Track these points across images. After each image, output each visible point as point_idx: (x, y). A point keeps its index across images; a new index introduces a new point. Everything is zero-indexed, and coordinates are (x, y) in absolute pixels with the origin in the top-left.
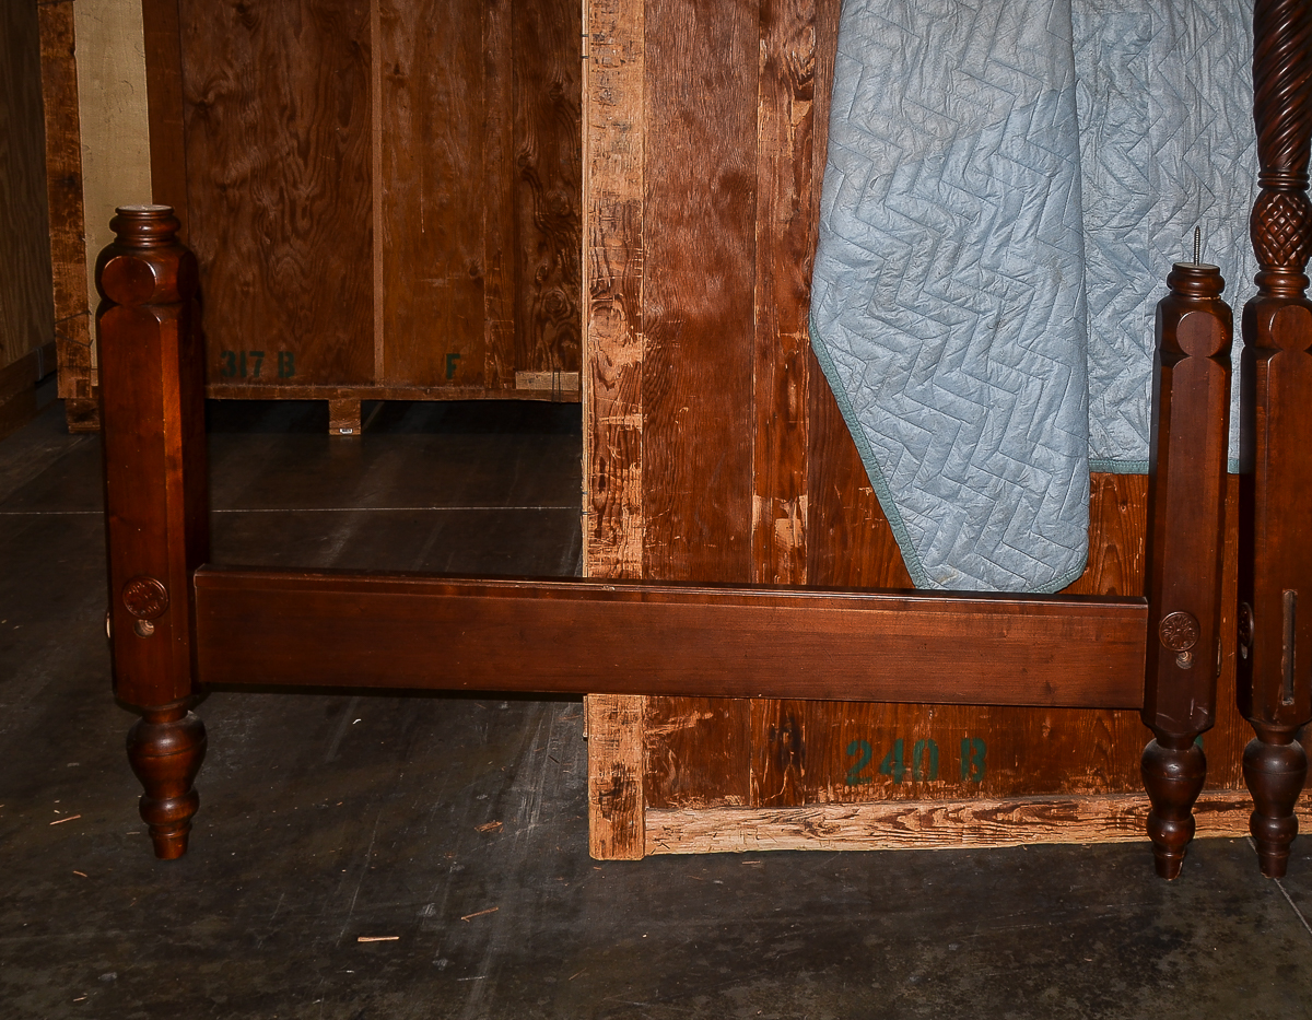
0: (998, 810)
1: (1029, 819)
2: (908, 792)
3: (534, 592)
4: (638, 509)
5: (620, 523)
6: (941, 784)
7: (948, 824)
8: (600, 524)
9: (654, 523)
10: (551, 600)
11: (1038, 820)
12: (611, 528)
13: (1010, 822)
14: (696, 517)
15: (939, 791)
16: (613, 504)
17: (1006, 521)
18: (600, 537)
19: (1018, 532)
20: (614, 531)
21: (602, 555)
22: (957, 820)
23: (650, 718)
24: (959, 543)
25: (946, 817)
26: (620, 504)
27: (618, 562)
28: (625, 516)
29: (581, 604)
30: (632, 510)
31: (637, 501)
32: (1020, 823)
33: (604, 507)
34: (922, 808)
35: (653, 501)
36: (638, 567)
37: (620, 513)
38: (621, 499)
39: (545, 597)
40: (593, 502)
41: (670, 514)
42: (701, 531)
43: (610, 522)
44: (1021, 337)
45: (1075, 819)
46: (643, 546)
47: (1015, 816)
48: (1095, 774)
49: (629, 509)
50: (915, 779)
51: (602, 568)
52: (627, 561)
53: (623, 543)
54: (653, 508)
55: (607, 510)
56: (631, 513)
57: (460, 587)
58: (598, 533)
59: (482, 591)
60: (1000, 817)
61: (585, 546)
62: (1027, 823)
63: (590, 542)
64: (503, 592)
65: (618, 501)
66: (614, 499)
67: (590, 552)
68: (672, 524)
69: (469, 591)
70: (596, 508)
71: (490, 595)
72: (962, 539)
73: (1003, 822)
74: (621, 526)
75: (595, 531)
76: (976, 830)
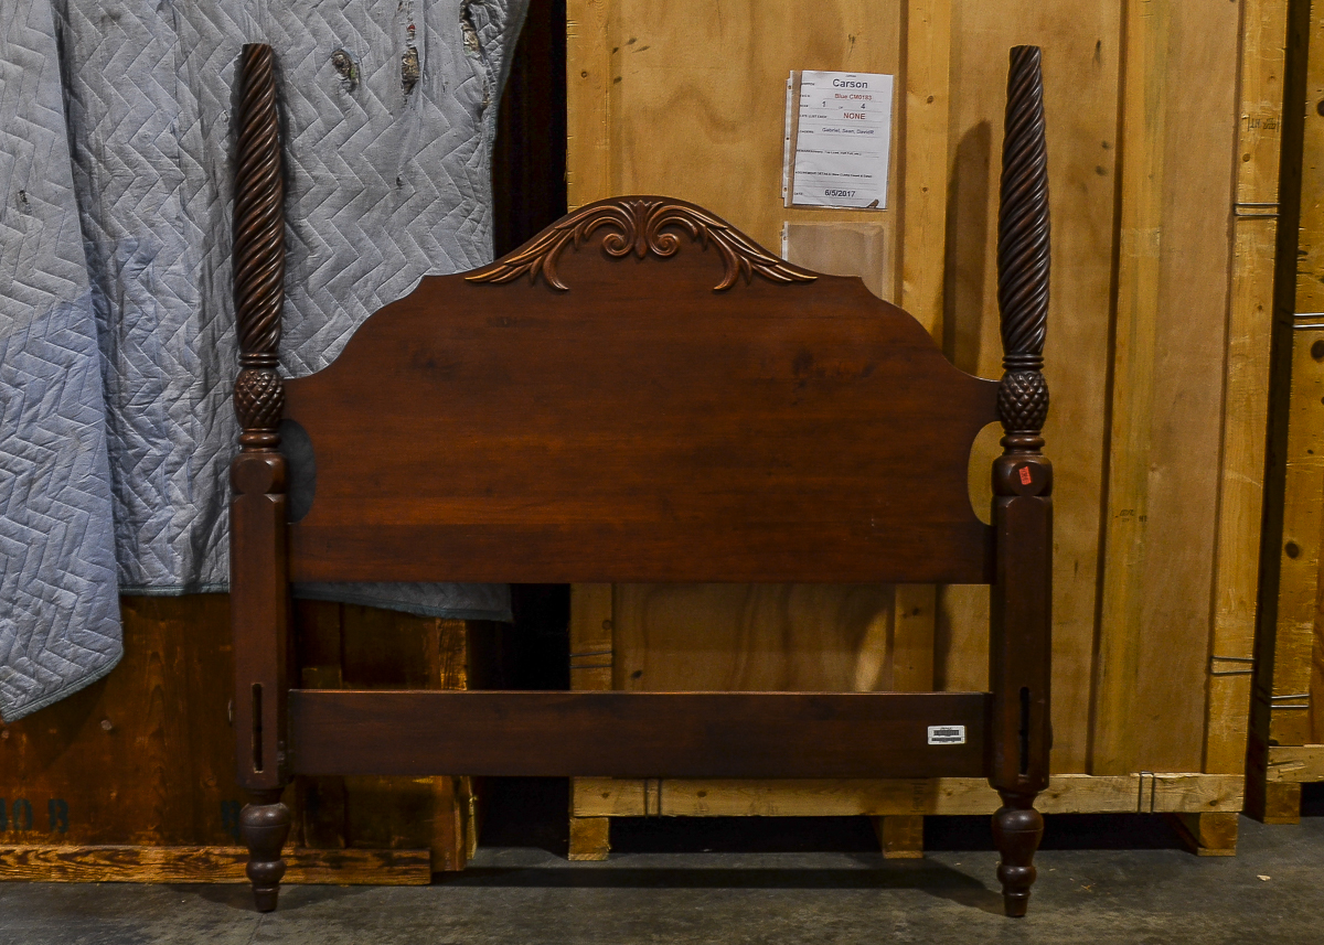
0: (76, 854)
1: (103, 862)
2: (11, 838)
6: (35, 834)
7: (39, 863)
11: (108, 863)
13: (86, 863)
15: (35, 838)
17: (46, 632)
19: (55, 640)
22: (46, 860)
24: (14, 648)
25: (37, 857)
32: (94, 864)
34: (18, 849)
44: (50, 489)
45: (138, 864)
47: (90, 859)
48: (155, 830)
50: (16, 828)
60: (79, 859)
62: (99, 865)
72: (16, 646)
73: (80, 863)
76: (62, 870)
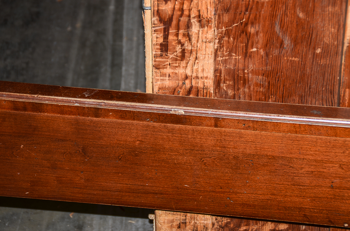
3: (96, 112)
4: (208, 21)
5: (188, 36)
8: (166, 37)
9: (228, 33)
10: (114, 120)
12: (179, 42)
14: (277, 28)
16: (181, 16)
18: (166, 51)
20: (182, 45)
21: (168, 70)
23: (221, 227)
26: (189, 16)
27: (187, 77)
28: (195, 29)
29: (148, 126)
30: (203, 22)
31: (209, 12)
33: (171, 19)
35: (227, 10)
36: (210, 83)
37: (188, 26)
38: (190, 10)
39: (107, 116)
40: (158, 13)
41: (246, 24)
42: (282, 43)
43: (177, 35)
46: (215, 60)
49: (200, 21)
51: (168, 83)
52: (197, 77)
53: (192, 58)
54: (226, 18)
55: (174, 22)
56: (202, 26)
57: (13, 102)
58: (164, 47)
59: (38, 107)
61: (149, 62)
63: (156, 56)
64: (61, 110)
65: (186, 13)
66: (182, 10)
67: (157, 67)
68: (249, 36)
69: (25, 106)
70: (161, 20)
71: (47, 112)
74: (190, 40)
75: (161, 45)
